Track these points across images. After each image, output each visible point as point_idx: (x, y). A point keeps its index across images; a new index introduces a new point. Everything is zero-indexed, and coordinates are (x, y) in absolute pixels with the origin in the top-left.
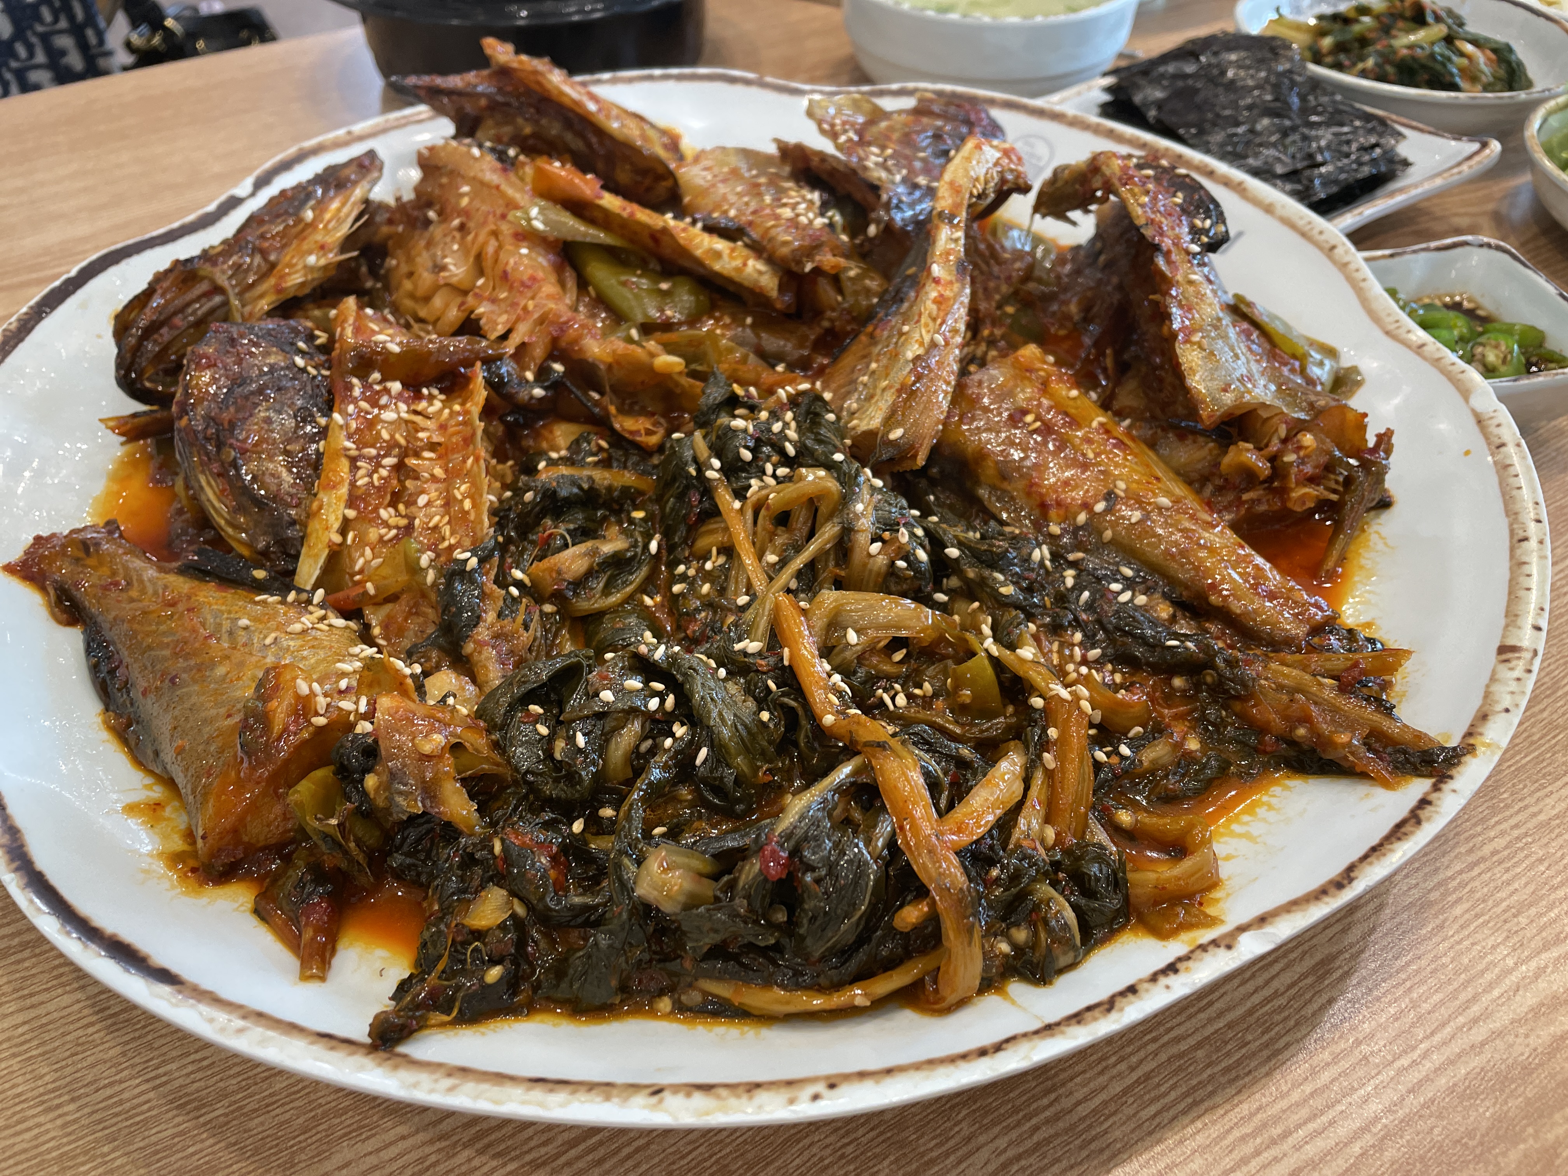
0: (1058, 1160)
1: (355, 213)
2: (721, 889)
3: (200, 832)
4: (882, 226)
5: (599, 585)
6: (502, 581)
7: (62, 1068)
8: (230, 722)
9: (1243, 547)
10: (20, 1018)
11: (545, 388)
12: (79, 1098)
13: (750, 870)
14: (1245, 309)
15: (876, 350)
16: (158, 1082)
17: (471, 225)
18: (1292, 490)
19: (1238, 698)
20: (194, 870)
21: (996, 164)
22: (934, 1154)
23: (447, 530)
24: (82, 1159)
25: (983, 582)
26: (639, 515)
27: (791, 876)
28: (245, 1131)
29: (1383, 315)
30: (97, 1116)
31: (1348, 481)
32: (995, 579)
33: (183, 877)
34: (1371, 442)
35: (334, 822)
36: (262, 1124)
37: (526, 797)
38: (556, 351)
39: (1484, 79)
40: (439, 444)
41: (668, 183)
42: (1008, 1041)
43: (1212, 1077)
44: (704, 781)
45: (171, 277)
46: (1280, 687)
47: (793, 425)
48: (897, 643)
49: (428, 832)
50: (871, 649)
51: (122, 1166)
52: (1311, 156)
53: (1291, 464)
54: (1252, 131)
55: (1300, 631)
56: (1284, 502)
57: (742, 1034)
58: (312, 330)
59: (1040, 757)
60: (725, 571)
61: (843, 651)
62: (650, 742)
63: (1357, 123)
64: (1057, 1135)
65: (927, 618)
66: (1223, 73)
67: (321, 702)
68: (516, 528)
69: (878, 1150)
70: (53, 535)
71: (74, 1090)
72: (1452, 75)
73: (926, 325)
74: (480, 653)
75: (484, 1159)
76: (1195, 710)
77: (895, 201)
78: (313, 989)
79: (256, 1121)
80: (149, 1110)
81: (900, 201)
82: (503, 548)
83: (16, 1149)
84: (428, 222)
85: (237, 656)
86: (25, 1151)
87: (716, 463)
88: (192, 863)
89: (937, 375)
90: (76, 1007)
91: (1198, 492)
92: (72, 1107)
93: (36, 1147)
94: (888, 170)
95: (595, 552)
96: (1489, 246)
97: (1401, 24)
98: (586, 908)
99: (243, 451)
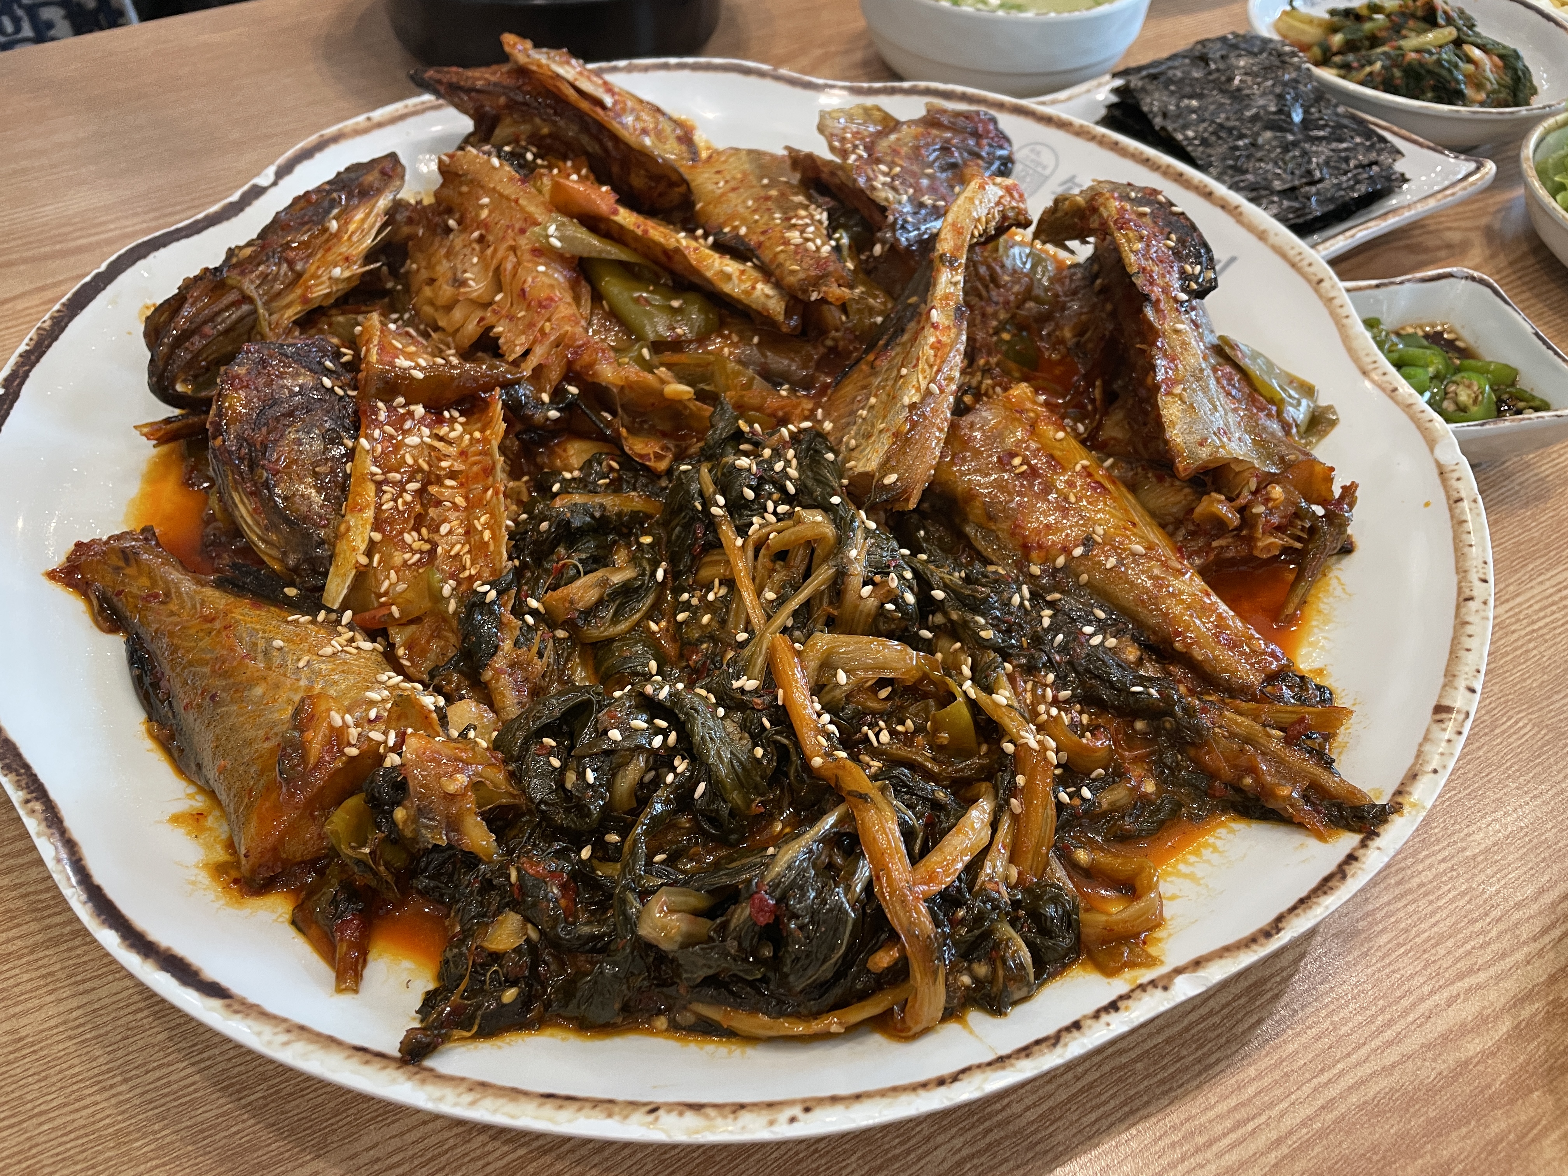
0: (1006, 1160)
1: (378, 225)
2: (715, 931)
3: (243, 851)
4: (887, 246)
5: (608, 614)
6: (518, 611)
7: (114, 1051)
8: (267, 745)
9: (1208, 595)
10: (74, 1003)
11: (558, 410)
12: (130, 1079)
13: (741, 914)
14: (1227, 350)
15: (876, 381)
16: (202, 1065)
17: (490, 238)
18: (1259, 539)
19: (1193, 744)
20: (236, 881)
21: (998, 203)
22: (897, 1151)
23: (467, 559)
24: (136, 1135)
25: (965, 623)
26: (647, 540)
27: (778, 919)
28: (283, 1113)
29: (1362, 354)
30: (148, 1097)
31: (1312, 531)
32: (976, 622)
33: (226, 888)
34: (1337, 492)
35: (367, 850)
36: (298, 1106)
37: (539, 824)
38: (572, 374)
39: (1489, 86)
40: (461, 472)
41: (682, 189)
42: (964, 1071)
43: (1148, 1089)
44: (702, 813)
45: (202, 285)
46: (1233, 735)
47: (794, 462)
48: (882, 683)
49: (450, 857)
50: (859, 688)
51: (172, 1143)
52: (1309, 173)
53: (1259, 515)
54: (1254, 145)
55: (1254, 679)
56: (1251, 548)
57: (730, 1052)
58: (338, 347)
59: (1007, 802)
60: (725, 601)
61: (832, 689)
62: (653, 773)
63: (1358, 140)
64: (1006, 1137)
65: (911, 659)
66: (1230, 80)
67: (353, 733)
68: (531, 554)
69: (847, 1146)
70: (93, 541)
71: (126, 1072)
72: (1458, 82)
73: (924, 371)
74: (497, 681)
75: (497, 1144)
76: (1153, 753)
77: (900, 222)
78: (347, 1000)
79: (293, 1104)
80: (196, 1091)
81: (905, 221)
82: (518, 573)
83: (76, 1125)
84: (448, 230)
85: (273, 676)
86: (84, 1126)
87: (721, 500)
88: (234, 874)
89: (931, 422)
90: (126, 994)
91: (1171, 535)
92: (124, 1087)
93: (94, 1123)
94: (895, 189)
95: (604, 583)
96: (1473, 279)
97: (1411, 23)
98: (592, 938)
99: (276, 473)
